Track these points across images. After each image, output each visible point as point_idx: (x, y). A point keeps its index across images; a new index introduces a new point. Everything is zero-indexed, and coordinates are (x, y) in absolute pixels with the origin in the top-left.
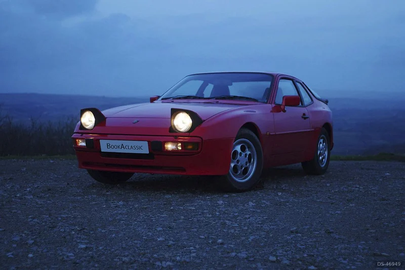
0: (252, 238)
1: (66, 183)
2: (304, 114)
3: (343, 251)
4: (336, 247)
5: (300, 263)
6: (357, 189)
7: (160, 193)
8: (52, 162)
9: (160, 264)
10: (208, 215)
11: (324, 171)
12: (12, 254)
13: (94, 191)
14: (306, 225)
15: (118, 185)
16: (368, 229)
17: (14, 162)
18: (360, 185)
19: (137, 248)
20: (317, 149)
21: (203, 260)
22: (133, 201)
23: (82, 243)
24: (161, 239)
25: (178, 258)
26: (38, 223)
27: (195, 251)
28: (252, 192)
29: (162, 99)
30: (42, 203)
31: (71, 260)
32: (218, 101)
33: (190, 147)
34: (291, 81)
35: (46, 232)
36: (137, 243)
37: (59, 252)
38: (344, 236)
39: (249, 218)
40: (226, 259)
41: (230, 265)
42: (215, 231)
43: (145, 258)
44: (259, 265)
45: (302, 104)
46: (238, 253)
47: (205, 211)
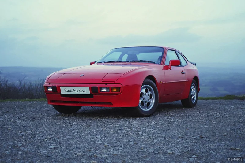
0: (156, 141)
1: (41, 114)
2: (182, 71)
3: (212, 147)
4: (207, 145)
5: (187, 154)
6: (215, 114)
7: (98, 118)
8: (32, 102)
9: (100, 156)
10: (127, 129)
11: (195, 105)
12: (9, 152)
13: (58, 117)
14: (187, 134)
15: (72, 114)
16: (225, 135)
17: (9, 103)
18: (217, 112)
19: (86, 147)
20: (190, 92)
21: (127, 153)
22: (81, 122)
23: (51, 145)
24: (100, 142)
25: (111, 153)
26: (24, 135)
27: (121, 148)
28: (153, 117)
29: (97, 63)
30: (27, 124)
31: (45, 155)
32: (131, 63)
33: (115, 90)
34: (174, 52)
35: (29, 139)
36: (85, 145)
37: (38, 150)
38: (211, 139)
39: (153, 130)
40: (141, 153)
41: (144, 156)
42: (132, 138)
43: (91, 153)
44: (162, 156)
45: (181, 65)
46: (148, 149)
47: (126, 127)
